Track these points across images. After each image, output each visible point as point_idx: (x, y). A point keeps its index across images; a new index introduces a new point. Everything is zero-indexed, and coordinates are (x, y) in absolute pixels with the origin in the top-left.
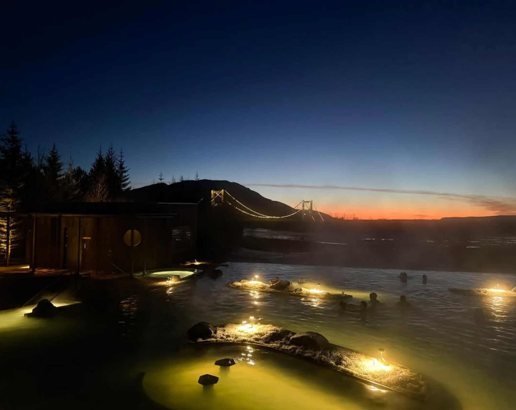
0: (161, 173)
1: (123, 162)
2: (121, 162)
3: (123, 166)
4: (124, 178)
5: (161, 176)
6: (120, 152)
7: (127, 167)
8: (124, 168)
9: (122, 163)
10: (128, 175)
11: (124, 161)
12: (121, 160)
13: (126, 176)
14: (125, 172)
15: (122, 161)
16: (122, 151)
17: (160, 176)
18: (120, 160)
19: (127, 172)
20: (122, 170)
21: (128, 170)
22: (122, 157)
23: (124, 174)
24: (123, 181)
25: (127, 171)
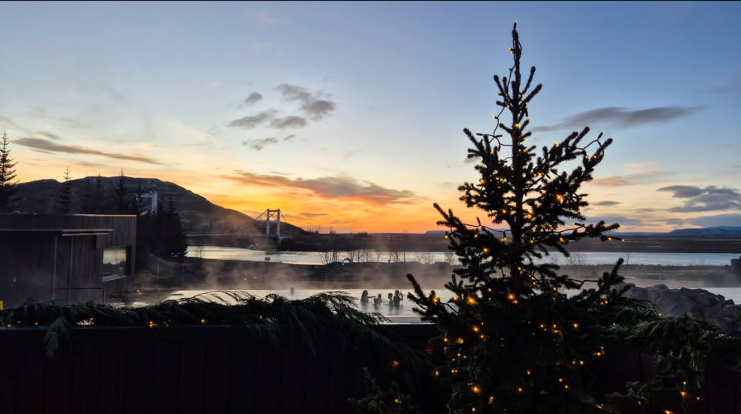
0: (67, 170)
1: (8, 152)
2: (4, 152)
3: (7, 158)
4: (8, 175)
5: (68, 174)
6: (3, 138)
7: (14, 159)
8: (8, 161)
9: (6, 154)
10: (14, 171)
11: (10, 151)
12: (4, 148)
13: (10, 173)
14: (8, 166)
15: (6, 150)
16: (5, 136)
17: (66, 173)
18: (3, 150)
19: (13, 167)
20: (5, 164)
21: (16, 163)
22: (5, 145)
23: (8, 170)
24: (7, 179)
25: (13, 165)
